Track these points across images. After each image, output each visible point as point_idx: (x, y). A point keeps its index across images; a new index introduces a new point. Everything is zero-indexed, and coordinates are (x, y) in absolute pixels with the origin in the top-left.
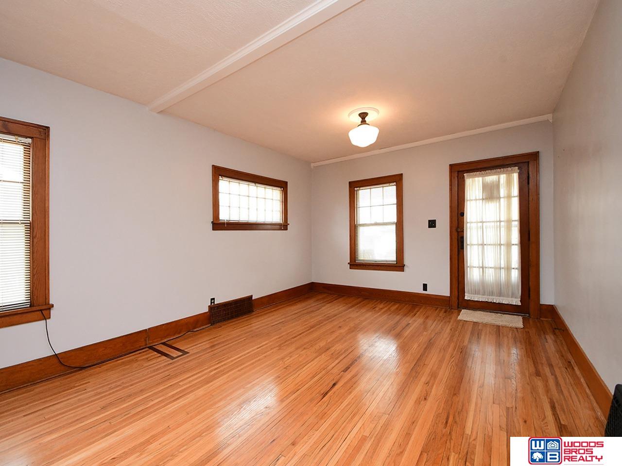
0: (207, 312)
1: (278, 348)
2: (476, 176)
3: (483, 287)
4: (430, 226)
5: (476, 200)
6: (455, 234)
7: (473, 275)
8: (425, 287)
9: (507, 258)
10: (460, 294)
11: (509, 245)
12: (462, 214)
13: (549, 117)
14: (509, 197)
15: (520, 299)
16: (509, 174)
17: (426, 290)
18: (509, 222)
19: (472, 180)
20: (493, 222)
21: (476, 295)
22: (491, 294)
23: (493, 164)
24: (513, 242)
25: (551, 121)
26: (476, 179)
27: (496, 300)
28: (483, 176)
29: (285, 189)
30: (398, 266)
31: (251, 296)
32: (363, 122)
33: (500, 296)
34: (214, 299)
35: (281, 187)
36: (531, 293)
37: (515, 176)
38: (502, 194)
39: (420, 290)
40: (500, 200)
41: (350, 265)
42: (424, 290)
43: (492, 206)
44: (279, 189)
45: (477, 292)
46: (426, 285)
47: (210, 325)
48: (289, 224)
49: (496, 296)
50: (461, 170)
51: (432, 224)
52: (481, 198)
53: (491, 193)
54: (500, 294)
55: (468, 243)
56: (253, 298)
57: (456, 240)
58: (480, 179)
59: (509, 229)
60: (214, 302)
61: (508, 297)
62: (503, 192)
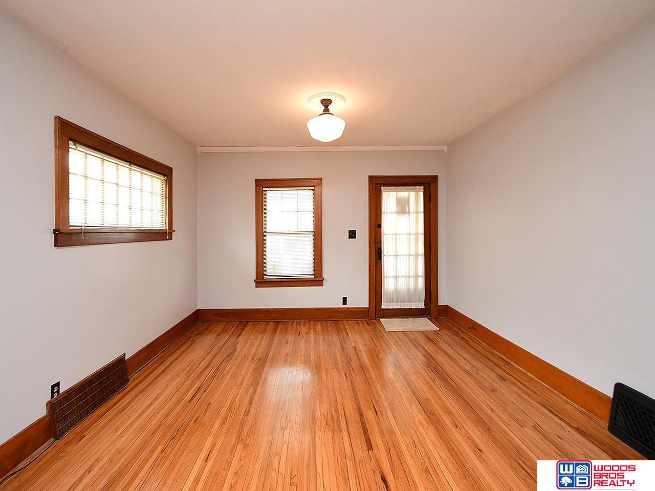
0: (47, 416)
1: (240, 446)
2: (391, 191)
3: (397, 296)
4: (350, 237)
5: (391, 213)
6: (374, 245)
7: (389, 285)
8: (345, 301)
9: (416, 266)
10: (377, 303)
11: (417, 255)
12: (380, 226)
13: (445, 148)
14: (417, 212)
15: (424, 303)
16: (417, 192)
17: (346, 304)
18: (417, 234)
19: (388, 194)
20: (404, 234)
21: (391, 304)
22: (404, 301)
23: (405, 181)
24: (420, 253)
25: (446, 152)
26: (392, 193)
27: (407, 306)
28: (397, 191)
29: (169, 177)
30: (317, 280)
31: (124, 356)
32: (326, 111)
33: (410, 302)
34: (58, 384)
35: (165, 175)
36: (432, 297)
37: (421, 194)
38: (411, 210)
39: (340, 305)
40: (409, 215)
41: (256, 282)
42: (343, 304)
43: (404, 218)
44: (162, 177)
45: (391, 301)
46: (346, 298)
47: (52, 439)
48: (174, 231)
49: (407, 302)
50: (379, 182)
51: (352, 234)
52: (395, 211)
53: (403, 207)
54: (410, 301)
55: (385, 254)
56: (126, 358)
57: (374, 251)
58: (395, 193)
59: (417, 240)
60: (58, 391)
61: (415, 302)
62: (412, 207)
